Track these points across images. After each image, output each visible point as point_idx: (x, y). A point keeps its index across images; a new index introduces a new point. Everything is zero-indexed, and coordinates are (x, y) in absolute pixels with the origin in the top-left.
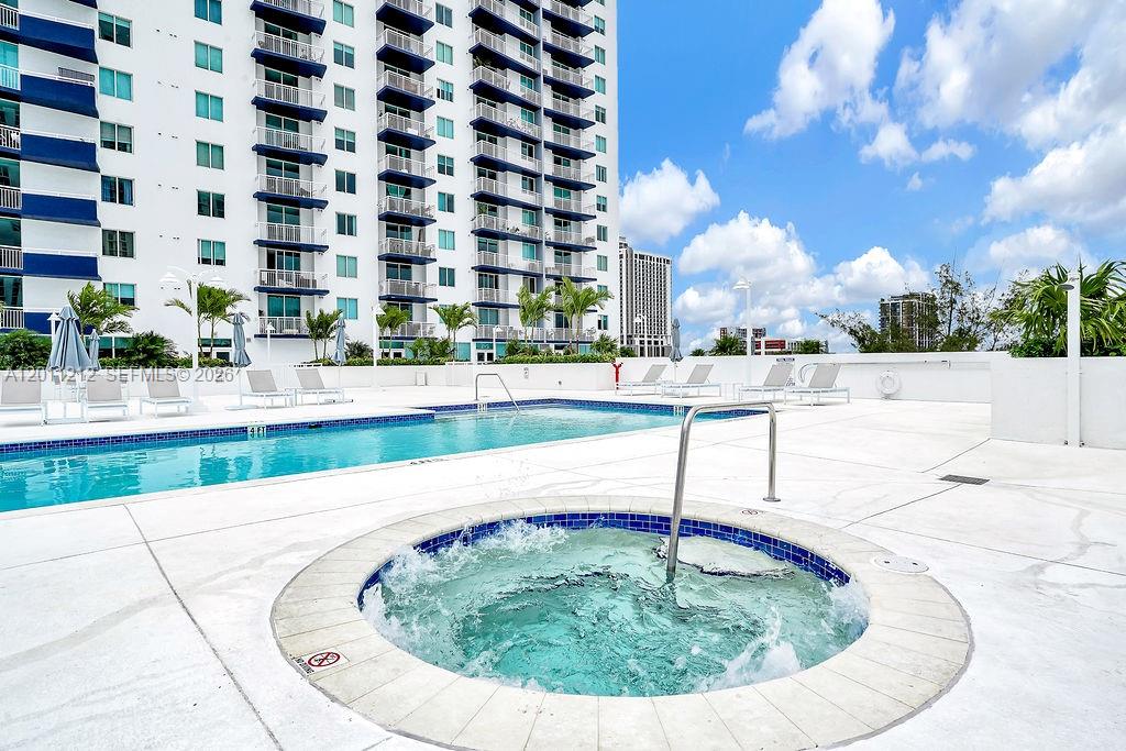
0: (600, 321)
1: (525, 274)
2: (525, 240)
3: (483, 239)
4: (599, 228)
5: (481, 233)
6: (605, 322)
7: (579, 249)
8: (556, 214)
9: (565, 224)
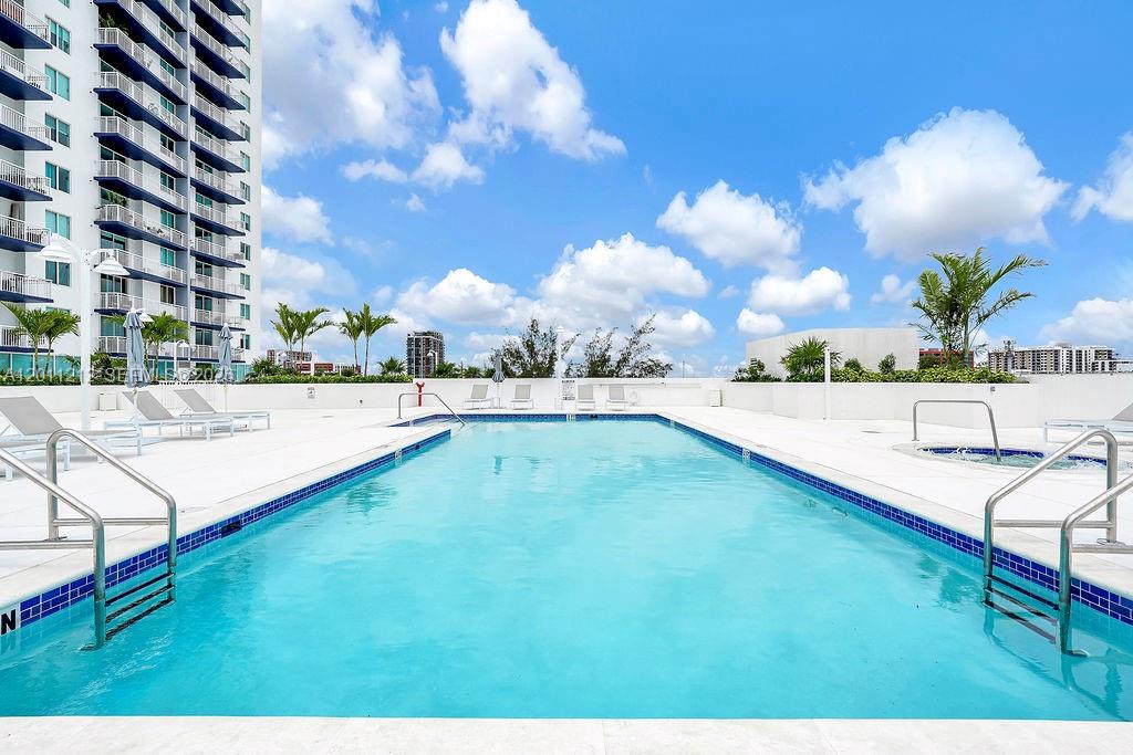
0: (242, 341)
1: (163, 282)
2: (164, 244)
3: (108, 234)
4: (243, 245)
5: (104, 226)
6: (247, 341)
7: (222, 263)
8: (199, 222)
9: (206, 234)
